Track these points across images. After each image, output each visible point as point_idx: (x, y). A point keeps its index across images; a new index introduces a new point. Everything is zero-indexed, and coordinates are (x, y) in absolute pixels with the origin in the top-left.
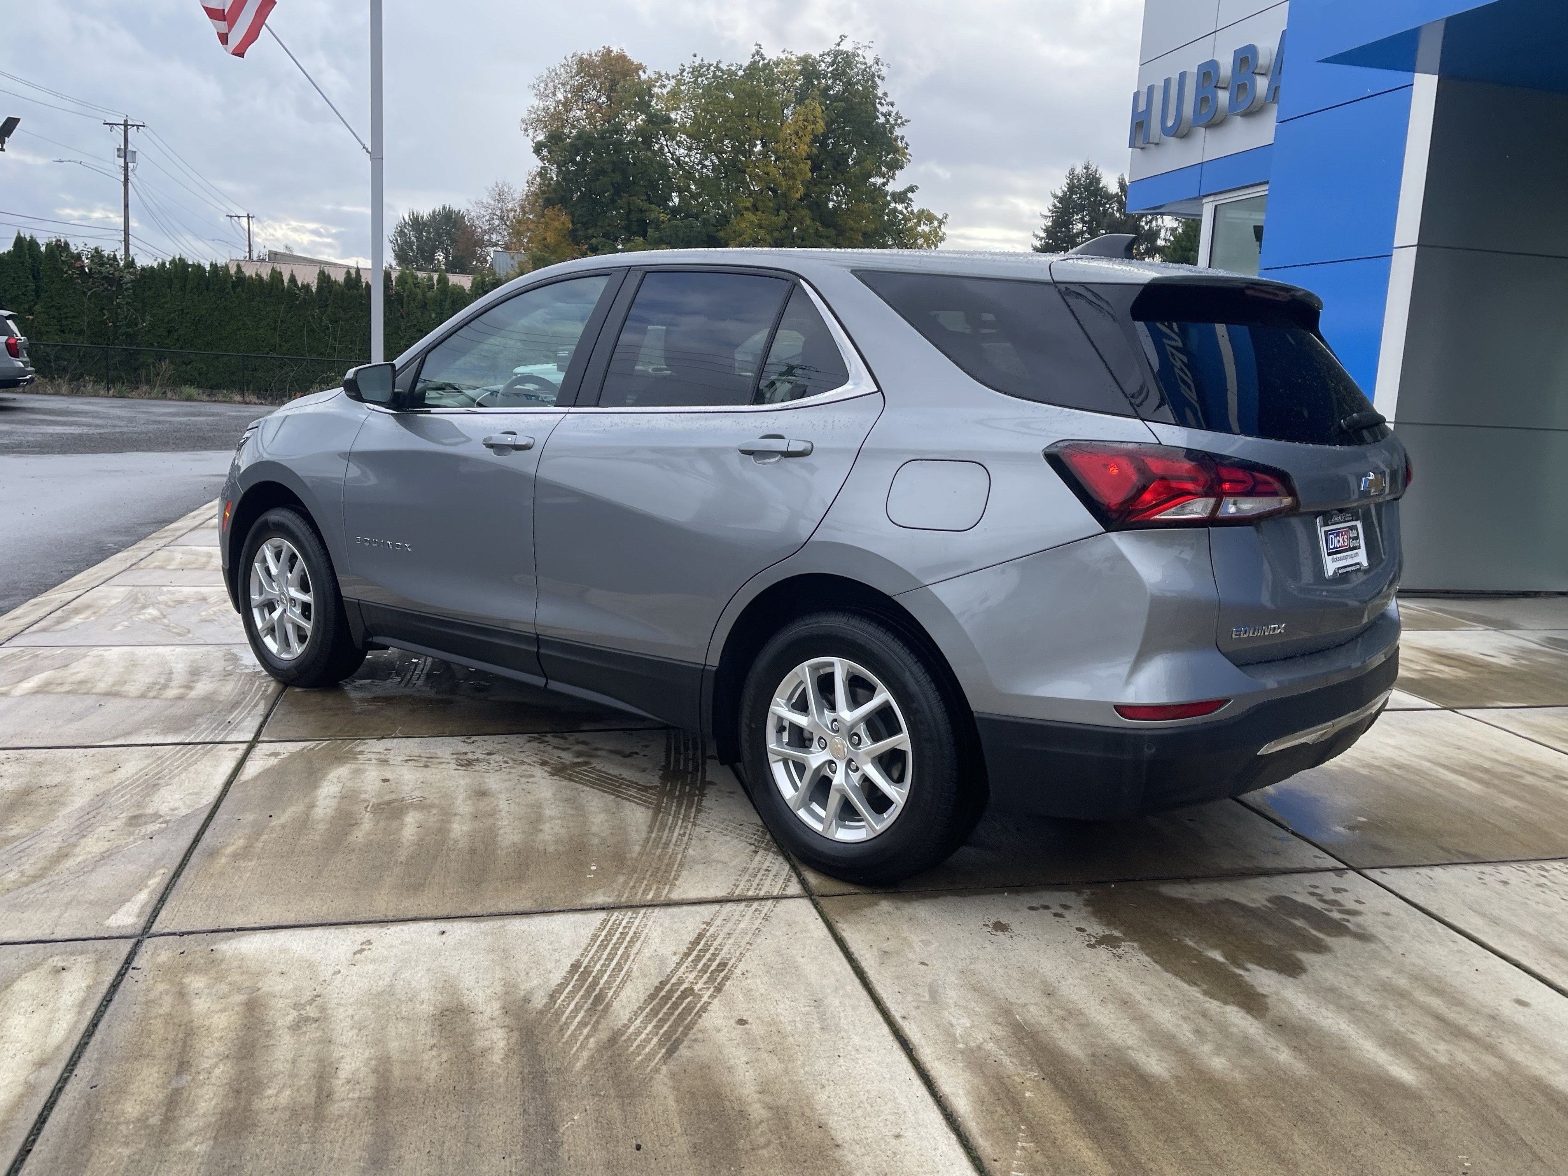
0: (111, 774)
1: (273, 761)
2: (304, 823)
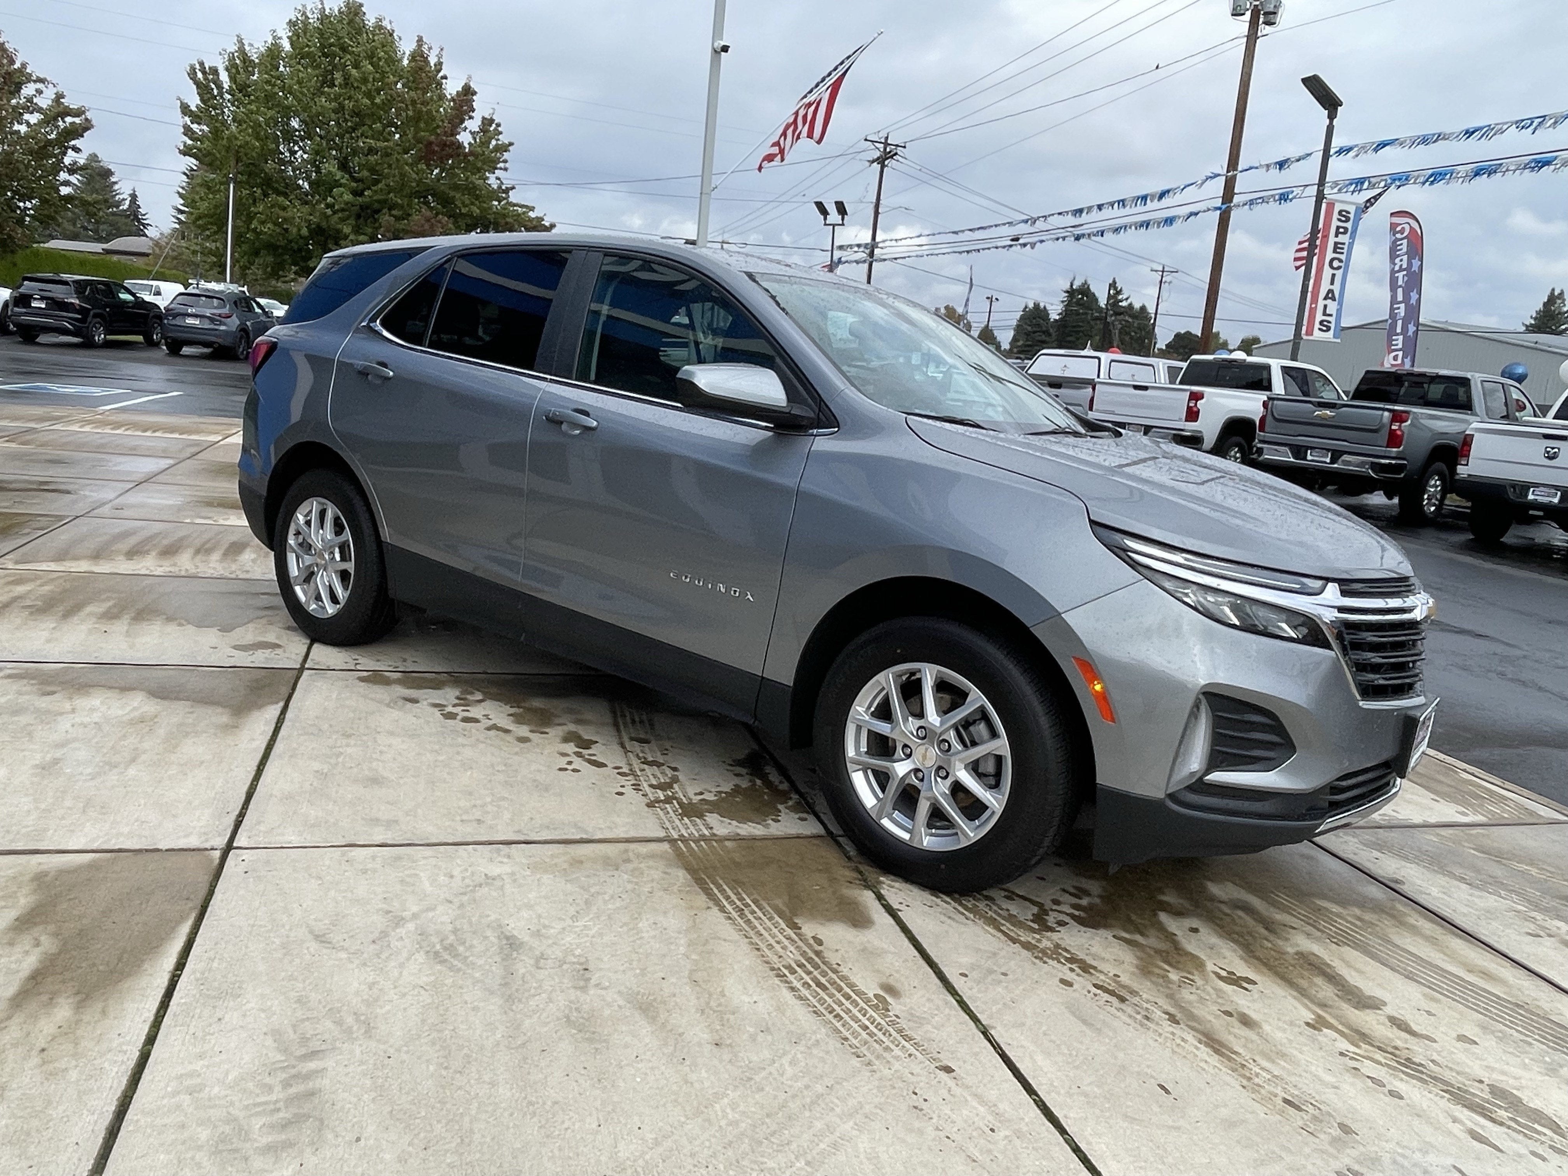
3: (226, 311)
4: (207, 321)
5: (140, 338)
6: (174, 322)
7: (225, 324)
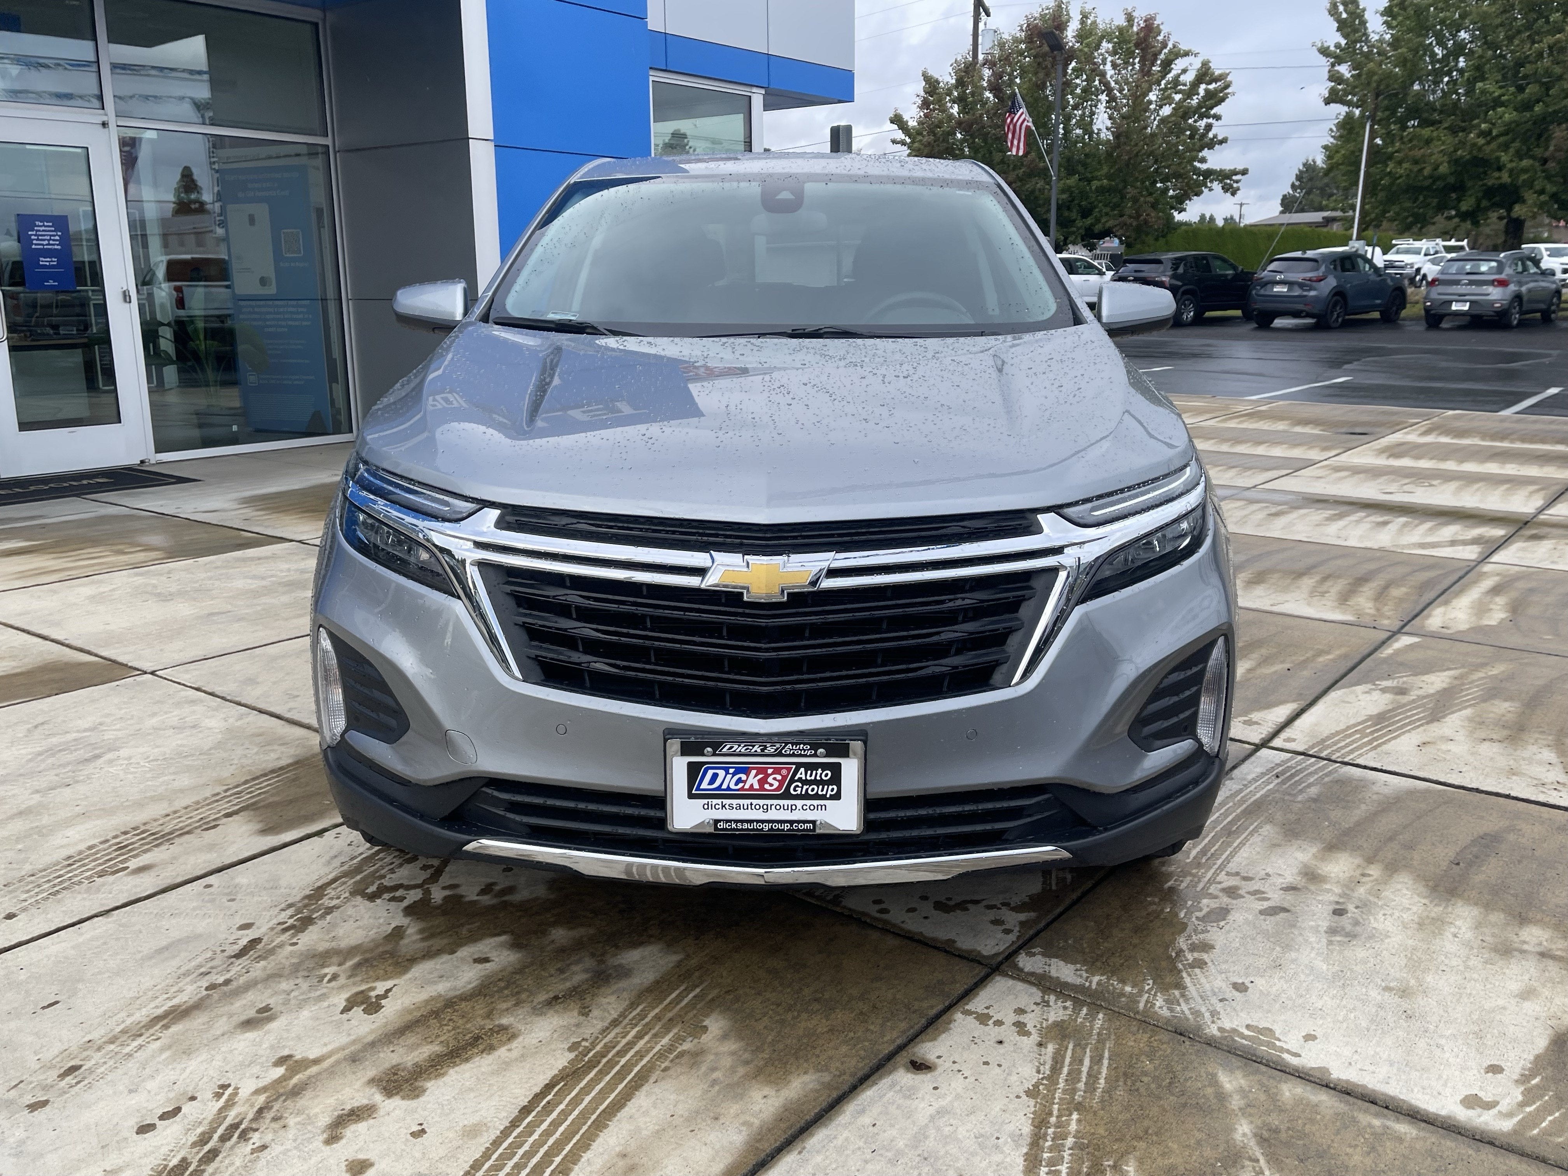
0: (1428, 740)
1: (1255, 716)
2: (1265, 661)
3: (1320, 273)
4: (1296, 287)
5: (1238, 313)
6: (1262, 292)
7: (1315, 289)
